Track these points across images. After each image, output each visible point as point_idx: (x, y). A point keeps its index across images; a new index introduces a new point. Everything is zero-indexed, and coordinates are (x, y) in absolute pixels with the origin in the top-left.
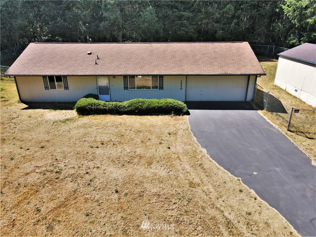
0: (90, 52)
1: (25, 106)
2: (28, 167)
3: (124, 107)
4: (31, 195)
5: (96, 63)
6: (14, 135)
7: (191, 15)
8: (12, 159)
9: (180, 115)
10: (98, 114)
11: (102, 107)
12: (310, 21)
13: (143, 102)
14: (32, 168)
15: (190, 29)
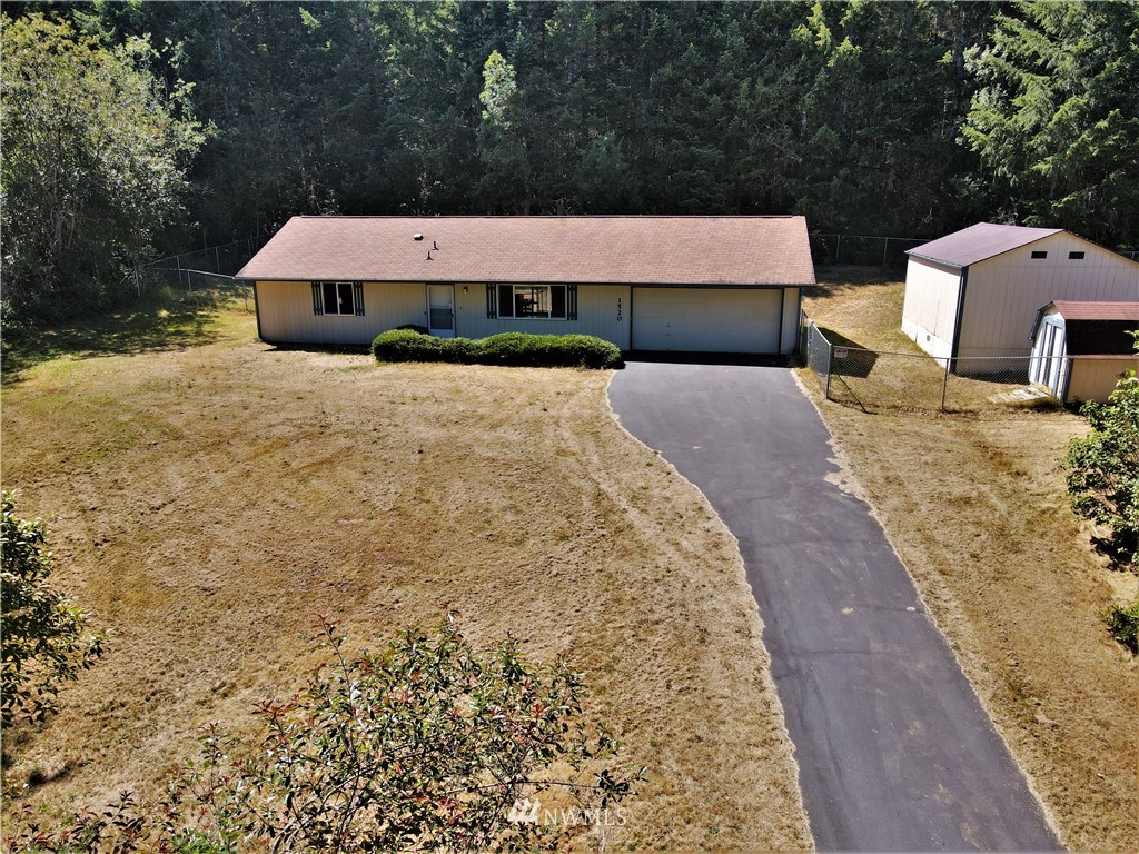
0: (419, 236)
1: (270, 347)
2: (272, 418)
3: (478, 348)
4: (277, 449)
5: (429, 258)
6: (249, 383)
7: (718, 154)
8: (246, 408)
9: (598, 368)
10: (419, 362)
11: (429, 347)
12: (1042, 167)
13: (521, 339)
14: (280, 420)
15: (714, 193)
